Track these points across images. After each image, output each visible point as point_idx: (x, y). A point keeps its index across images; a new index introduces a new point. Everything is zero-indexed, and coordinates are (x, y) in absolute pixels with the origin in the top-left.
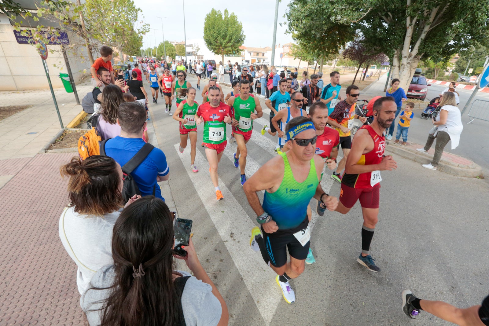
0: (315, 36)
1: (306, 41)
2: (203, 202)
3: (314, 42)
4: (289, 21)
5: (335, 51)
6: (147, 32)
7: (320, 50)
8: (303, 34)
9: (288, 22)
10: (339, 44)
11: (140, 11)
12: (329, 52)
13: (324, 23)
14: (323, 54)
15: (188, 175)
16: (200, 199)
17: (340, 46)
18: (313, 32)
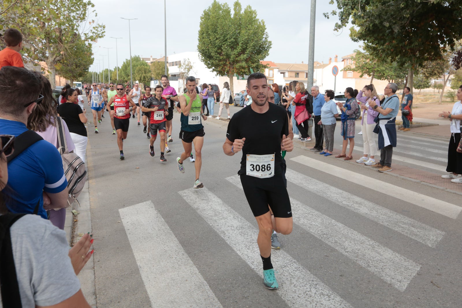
0: (392, 32)
1: (377, 42)
2: (150, 296)
3: (391, 42)
4: (340, 8)
5: (433, 54)
6: (100, 37)
7: (404, 55)
8: (369, 30)
9: (338, 11)
10: (442, 43)
11: (90, 5)
12: (423, 58)
13: (402, 6)
14: (411, 61)
15: (133, 253)
16: (146, 292)
17: (445, 47)
18: (387, 24)
